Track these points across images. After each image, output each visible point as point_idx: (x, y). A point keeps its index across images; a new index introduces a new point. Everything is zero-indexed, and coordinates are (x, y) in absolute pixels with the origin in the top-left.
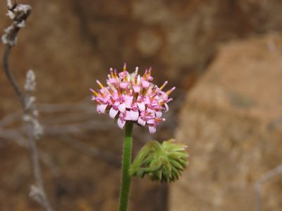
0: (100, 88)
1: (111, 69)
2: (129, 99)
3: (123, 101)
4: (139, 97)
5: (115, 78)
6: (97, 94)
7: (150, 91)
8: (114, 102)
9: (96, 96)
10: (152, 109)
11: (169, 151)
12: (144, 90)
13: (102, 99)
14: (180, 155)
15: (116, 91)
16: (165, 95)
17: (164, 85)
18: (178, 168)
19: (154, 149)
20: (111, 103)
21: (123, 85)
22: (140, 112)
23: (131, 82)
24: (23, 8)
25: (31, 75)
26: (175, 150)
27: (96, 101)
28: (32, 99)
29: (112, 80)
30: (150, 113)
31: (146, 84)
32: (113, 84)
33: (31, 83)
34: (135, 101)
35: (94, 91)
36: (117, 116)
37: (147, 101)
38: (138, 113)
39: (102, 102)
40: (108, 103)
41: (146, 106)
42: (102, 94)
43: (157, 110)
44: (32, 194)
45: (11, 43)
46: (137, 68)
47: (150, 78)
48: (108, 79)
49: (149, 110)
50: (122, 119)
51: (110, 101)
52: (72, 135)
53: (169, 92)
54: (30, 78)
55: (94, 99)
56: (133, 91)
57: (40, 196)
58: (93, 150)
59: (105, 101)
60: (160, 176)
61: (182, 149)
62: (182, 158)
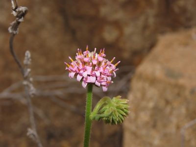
0: (71, 62)
1: (78, 49)
2: (89, 69)
3: (86, 70)
4: (96, 67)
5: (81, 55)
6: (69, 66)
7: (103, 64)
8: (79, 70)
9: (68, 67)
10: (104, 75)
11: (117, 103)
12: (99, 63)
13: (72, 68)
14: (124, 107)
15: (81, 64)
16: (114, 67)
17: (113, 60)
18: (123, 115)
19: (107, 102)
20: (78, 72)
21: (86, 60)
22: (96, 77)
23: (91, 58)
24: (22, 9)
25: (28, 54)
26: (121, 103)
27: (68, 70)
28: (29, 70)
29: (79, 56)
30: (103, 78)
31: (101, 59)
32: (80, 59)
33: (28, 59)
34: (93, 70)
35: (67, 64)
36: (82, 80)
37: (101, 70)
38: (95, 78)
39: (72, 70)
40: (76, 71)
41: (101, 73)
42: (72, 66)
43: (108, 76)
44: (28, 134)
45: (15, 32)
46: (95, 49)
47: (104, 55)
48: (76, 56)
49: (102, 76)
50: (85, 82)
51: (77, 70)
52: (57, 97)
53: (116, 64)
54: (27, 56)
55: (67, 68)
56: (92, 64)
57: (34, 136)
58: (73, 107)
59: (74, 70)
60: (111, 120)
61: (126, 102)
62: (125, 108)
